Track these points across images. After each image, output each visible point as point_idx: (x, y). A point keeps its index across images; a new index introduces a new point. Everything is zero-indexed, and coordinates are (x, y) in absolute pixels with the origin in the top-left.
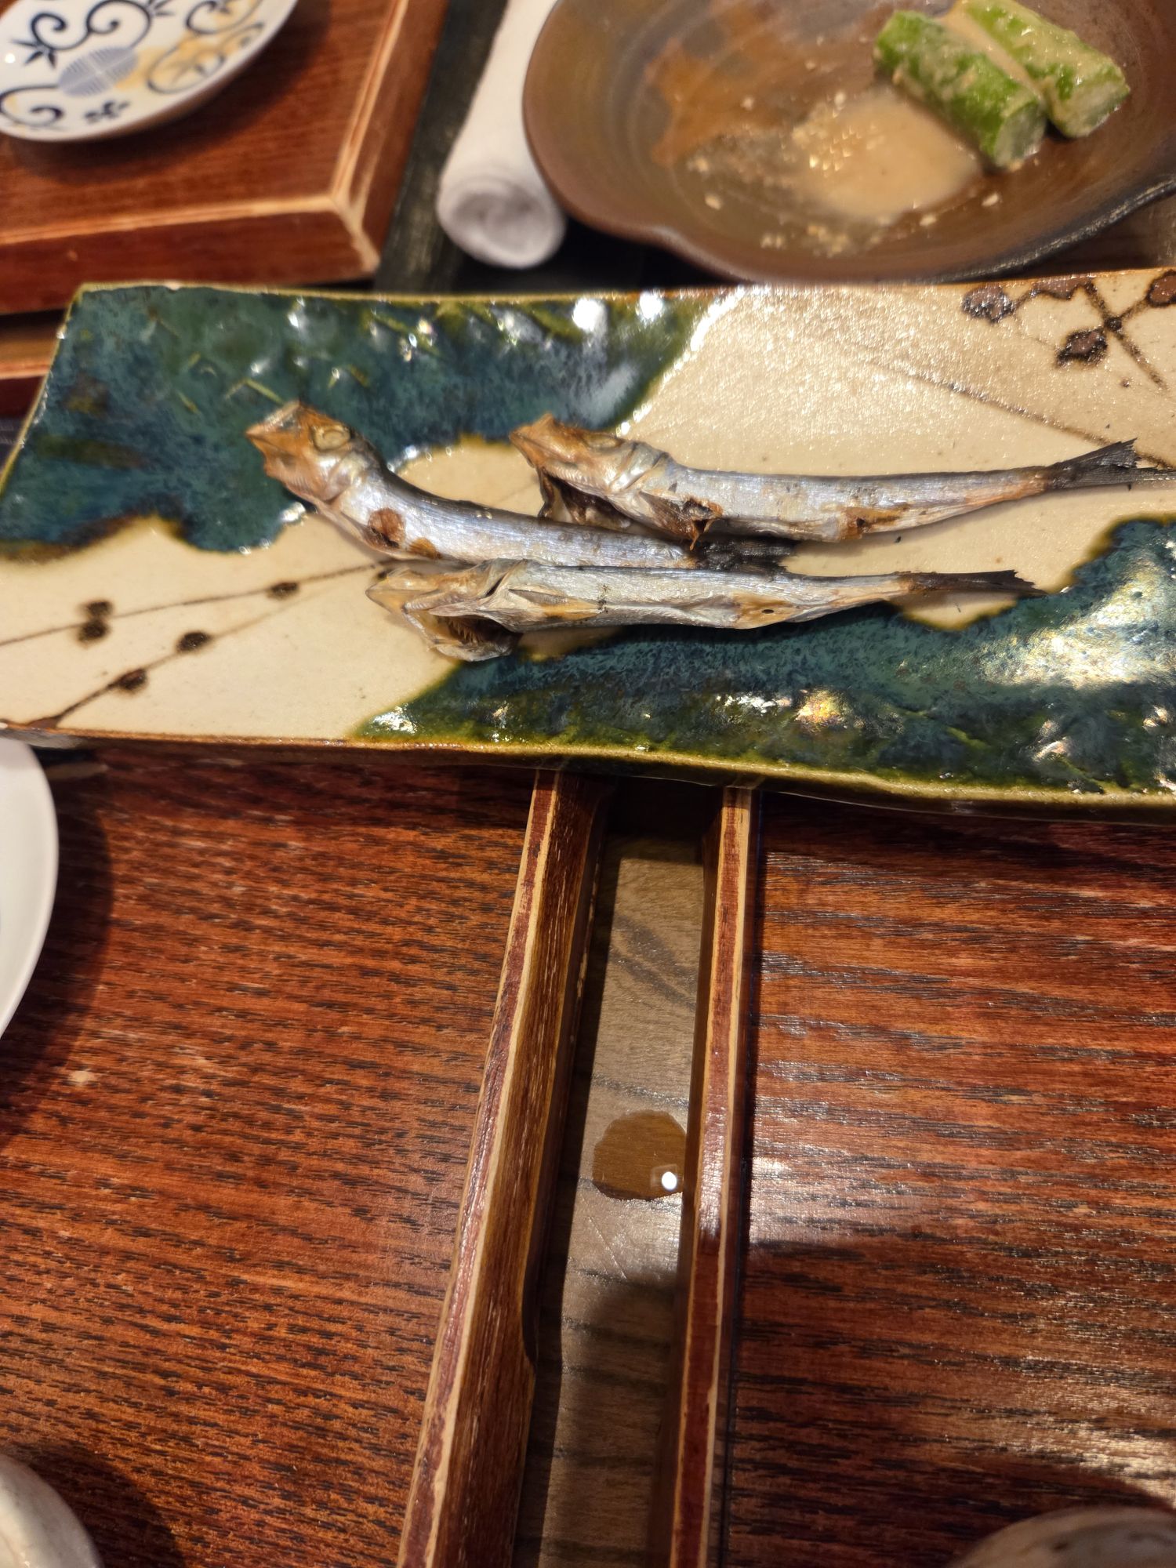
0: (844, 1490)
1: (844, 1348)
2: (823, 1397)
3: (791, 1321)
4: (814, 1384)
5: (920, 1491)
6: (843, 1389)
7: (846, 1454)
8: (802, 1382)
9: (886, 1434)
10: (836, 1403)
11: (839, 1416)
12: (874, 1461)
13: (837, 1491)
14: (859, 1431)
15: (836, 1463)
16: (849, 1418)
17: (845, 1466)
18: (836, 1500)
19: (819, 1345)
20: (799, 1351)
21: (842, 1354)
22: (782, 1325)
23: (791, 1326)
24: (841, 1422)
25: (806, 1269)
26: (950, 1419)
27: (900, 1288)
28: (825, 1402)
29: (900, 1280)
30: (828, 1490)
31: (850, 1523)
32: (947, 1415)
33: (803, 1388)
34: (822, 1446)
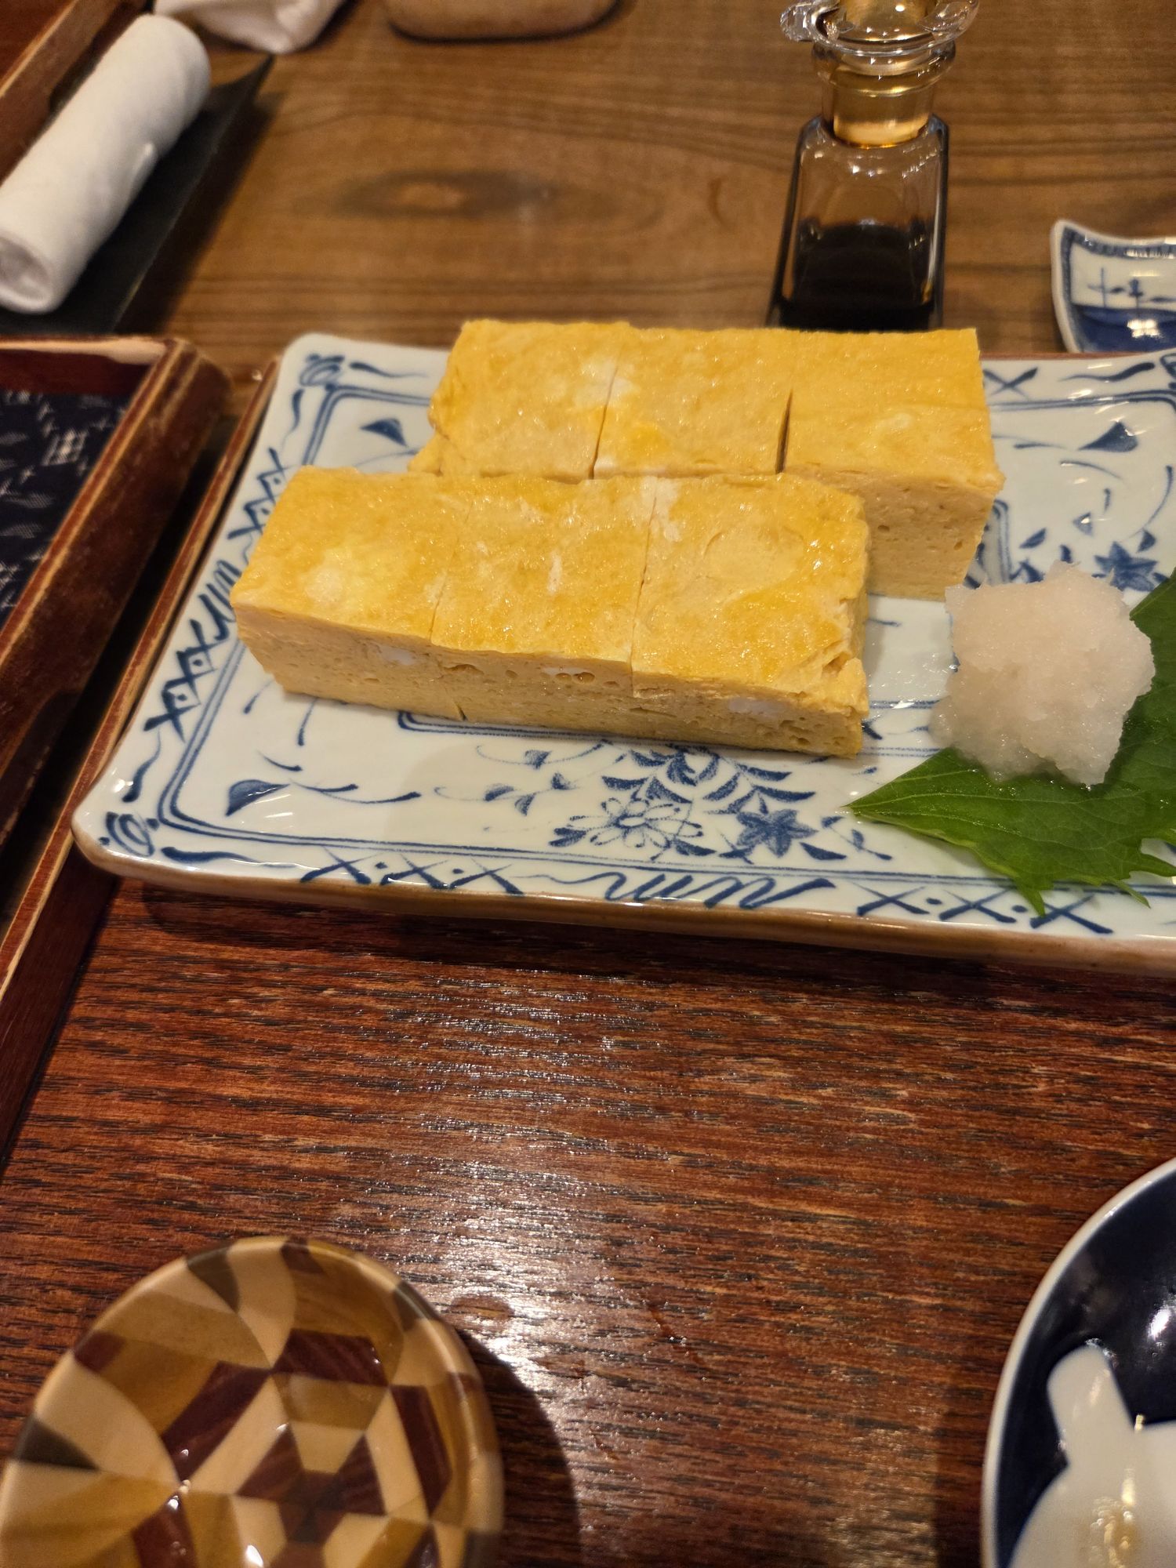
0: (80, 1196)
1: (115, 1093)
2: (87, 1129)
3: (81, 1075)
4: (83, 1121)
5: (139, 1195)
6: (106, 1123)
7: (90, 1170)
8: (74, 1119)
9: (127, 1154)
10: (96, 1134)
11: (95, 1143)
12: (112, 1175)
13: (73, 1197)
14: (107, 1153)
15: (80, 1177)
16: (102, 1144)
17: (88, 1179)
18: (71, 1205)
19: (97, 1093)
20: (80, 1097)
21: (113, 1099)
22: (73, 1078)
23: (80, 1079)
24: (95, 1147)
25: (106, 1038)
26: (181, 1142)
27: (173, 1050)
28: (88, 1133)
29: (175, 1044)
30: (68, 1197)
31: (76, 1221)
32: (178, 1139)
33: (74, 1124)
34: (75, 1165)
